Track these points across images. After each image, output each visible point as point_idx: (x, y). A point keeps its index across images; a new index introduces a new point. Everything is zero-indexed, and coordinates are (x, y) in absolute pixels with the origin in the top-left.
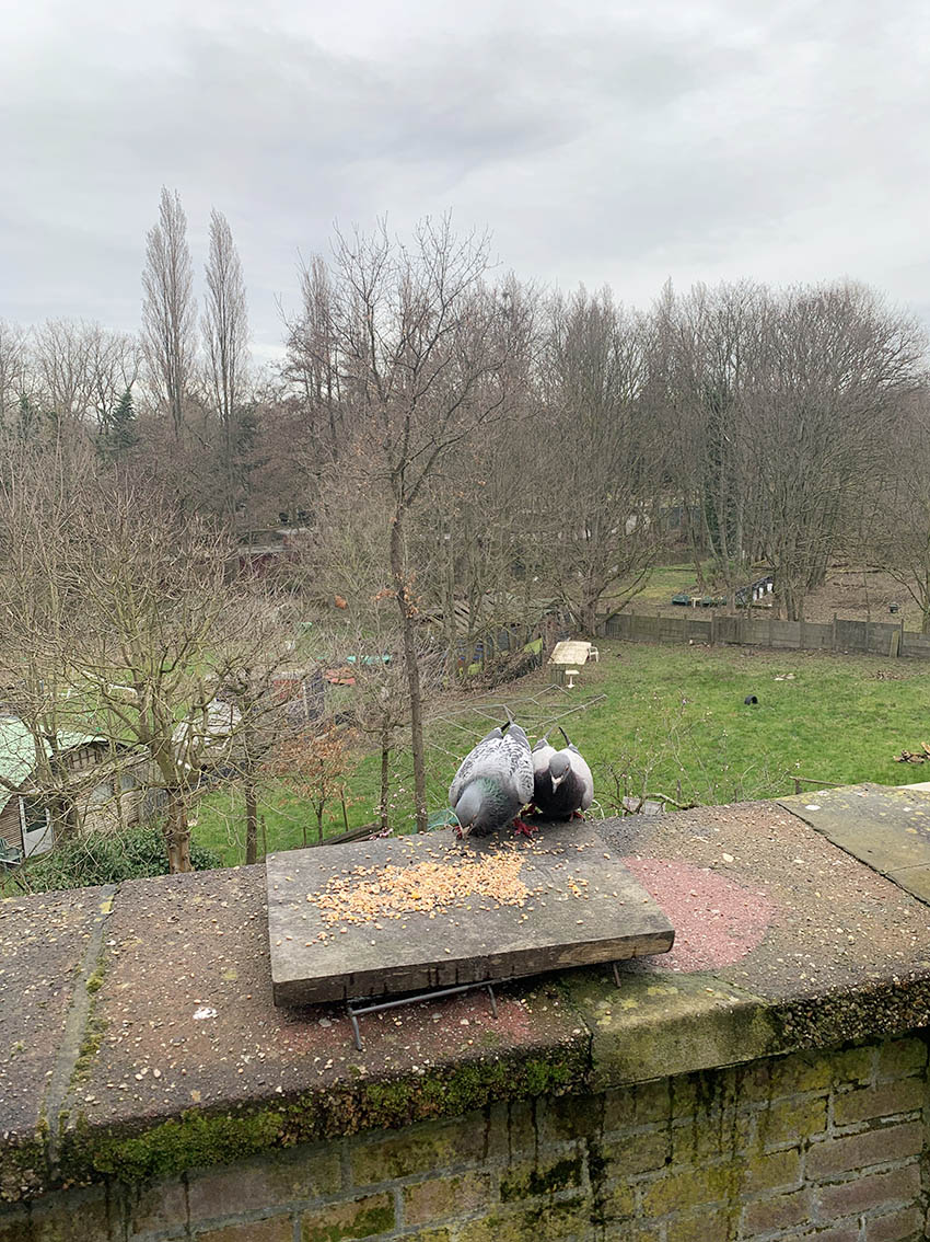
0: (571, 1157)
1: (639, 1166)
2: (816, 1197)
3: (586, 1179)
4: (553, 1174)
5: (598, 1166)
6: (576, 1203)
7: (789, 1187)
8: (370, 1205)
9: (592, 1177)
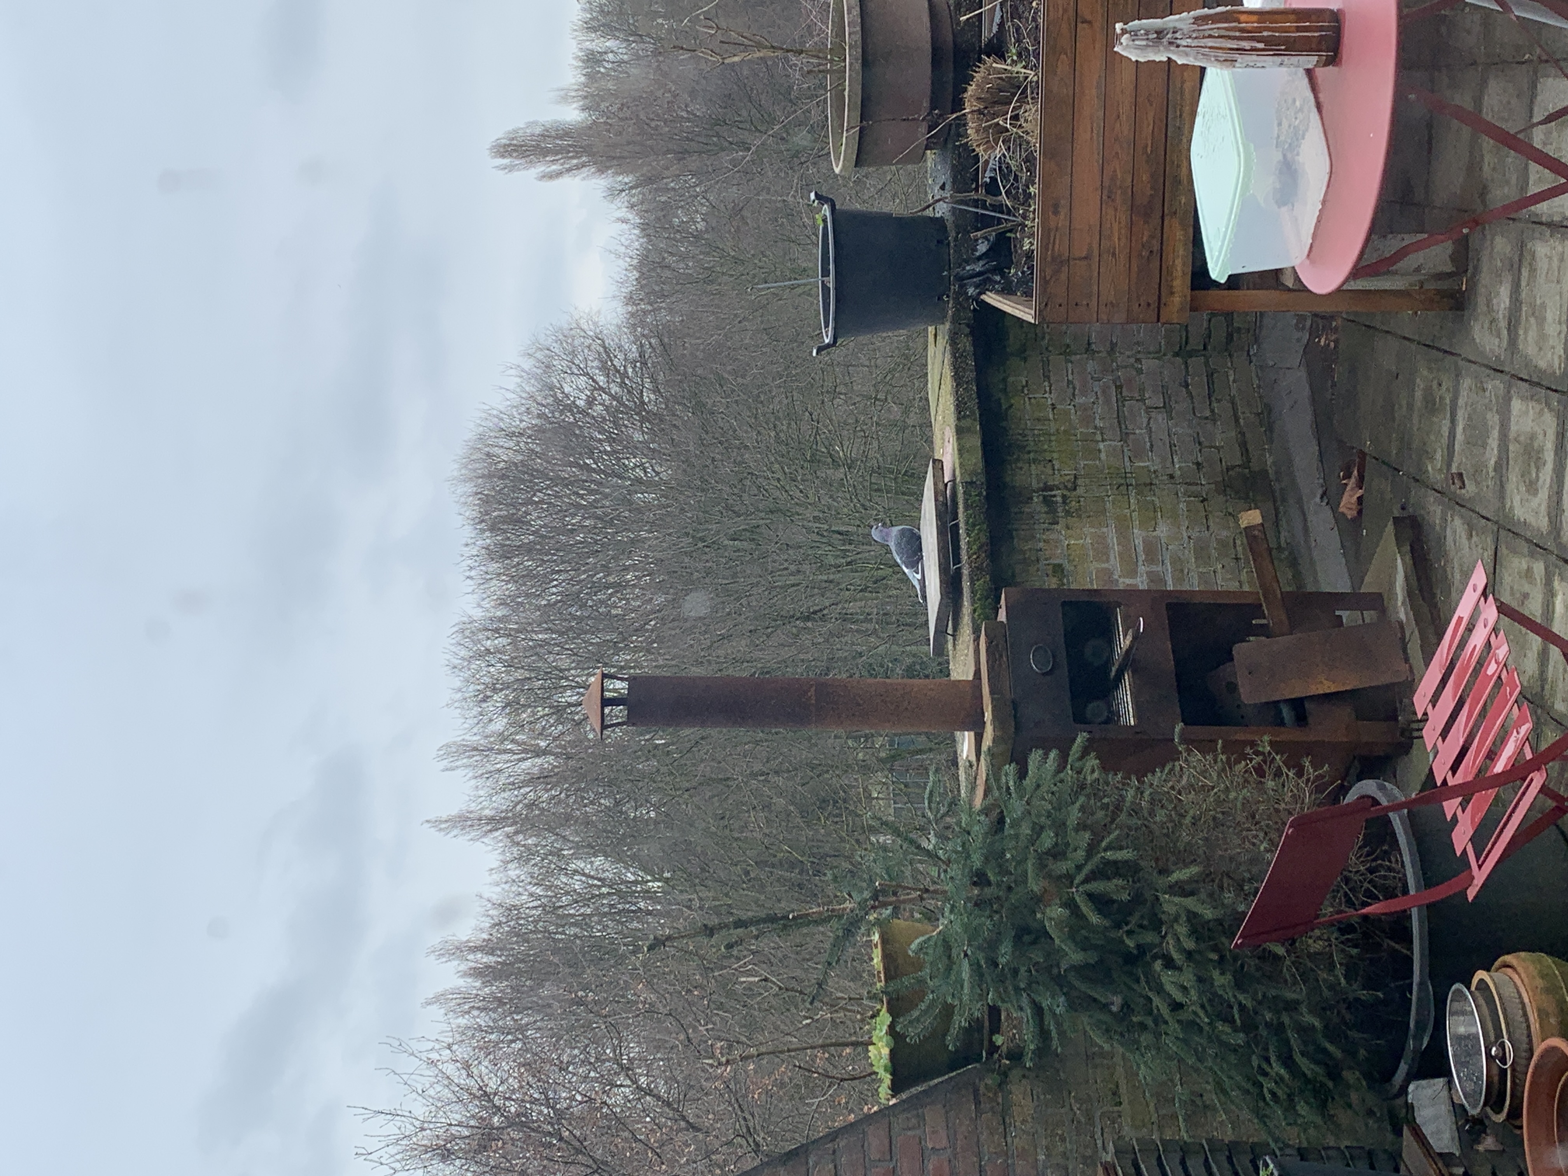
0: (1041, 498)
1: (1051, 472)
2: (1080, 400)
3: (1053, 493)
4: (1048, 506)
5: (1047, 488)
6: (1064, 497)
7: (1073, 411)
8: (1050, 572)
9: (1052, 490)
